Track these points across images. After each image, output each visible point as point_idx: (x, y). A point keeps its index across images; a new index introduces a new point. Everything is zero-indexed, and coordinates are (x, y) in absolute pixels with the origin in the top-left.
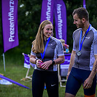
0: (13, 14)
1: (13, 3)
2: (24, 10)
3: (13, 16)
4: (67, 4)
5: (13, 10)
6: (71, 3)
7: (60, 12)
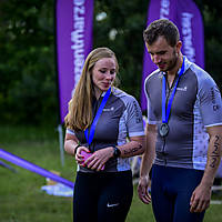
0: (81, 36)
1: (82, 12)
2: (107, 26)
3: (81, 41)
4: (205, 13)
5: (81, 27)
6: (215, 10)
7: (189, 31)
